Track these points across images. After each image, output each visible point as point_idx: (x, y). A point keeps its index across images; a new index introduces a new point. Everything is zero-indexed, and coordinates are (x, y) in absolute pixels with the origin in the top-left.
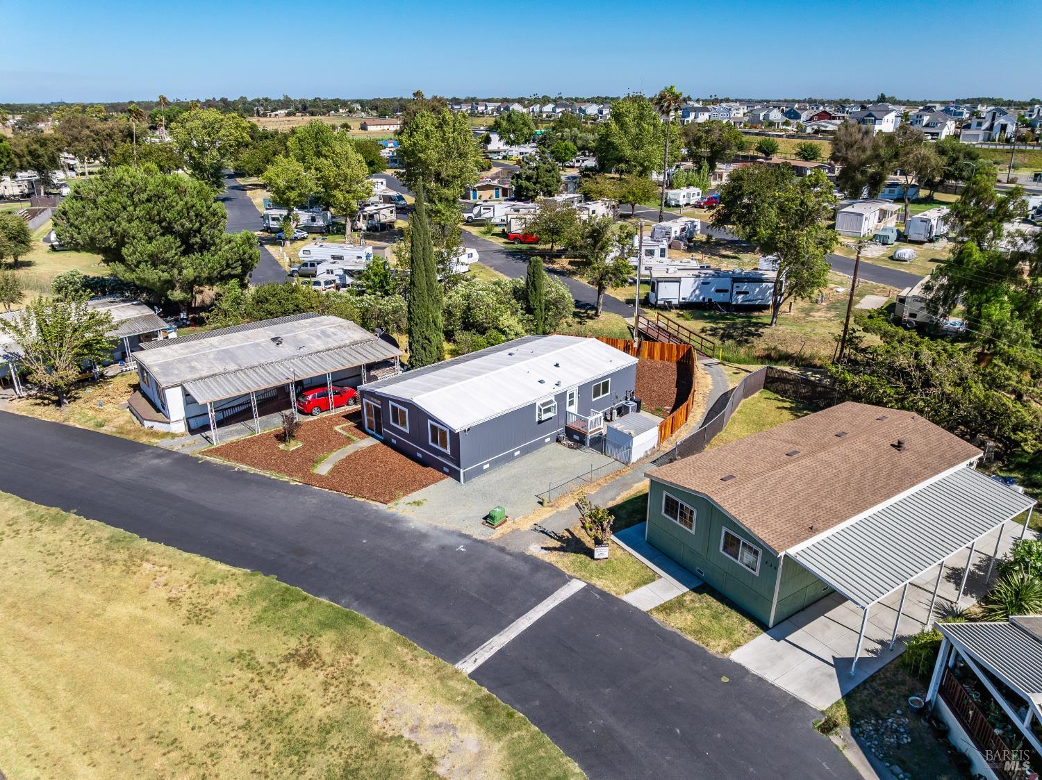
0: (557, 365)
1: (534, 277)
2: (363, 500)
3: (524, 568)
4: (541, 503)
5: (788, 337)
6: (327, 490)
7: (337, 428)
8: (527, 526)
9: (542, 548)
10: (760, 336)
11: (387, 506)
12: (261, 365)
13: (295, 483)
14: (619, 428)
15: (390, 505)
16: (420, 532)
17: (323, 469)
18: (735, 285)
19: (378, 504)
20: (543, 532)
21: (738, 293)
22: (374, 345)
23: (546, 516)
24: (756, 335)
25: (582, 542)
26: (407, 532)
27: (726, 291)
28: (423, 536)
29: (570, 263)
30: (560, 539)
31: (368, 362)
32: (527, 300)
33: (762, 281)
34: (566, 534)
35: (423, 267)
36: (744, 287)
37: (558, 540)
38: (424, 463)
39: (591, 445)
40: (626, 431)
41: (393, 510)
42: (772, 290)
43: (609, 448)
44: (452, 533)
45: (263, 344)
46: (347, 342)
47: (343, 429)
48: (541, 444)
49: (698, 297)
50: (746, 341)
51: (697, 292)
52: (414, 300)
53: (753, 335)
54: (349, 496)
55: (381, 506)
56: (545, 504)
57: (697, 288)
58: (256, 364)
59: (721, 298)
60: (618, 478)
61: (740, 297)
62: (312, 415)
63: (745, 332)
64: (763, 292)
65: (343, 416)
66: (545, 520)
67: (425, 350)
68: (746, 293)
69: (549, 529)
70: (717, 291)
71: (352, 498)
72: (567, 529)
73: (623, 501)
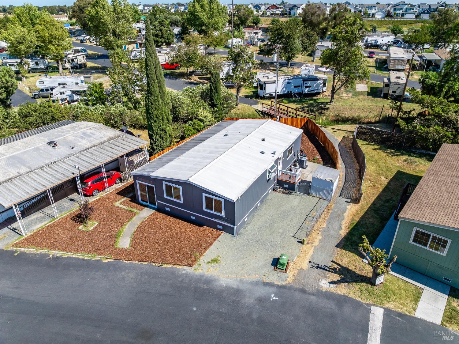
0: (263, 140)
1: (215, 84)
2: (171, 266)
3: (331, 305)
4: (302, 242)
5: (342, 108)
6: (137, 262)
7: (117, 204)
8: (305, 265)
9: (330, 283)
10: (328, 109)
11: (193, 268)
12: (47, 165)
13: (107, 261)
15: (195, 266)
16: (233, 288)
17: (124, 242)
18: (305, 82)
19: (184, 267)
20: (318, 267)
21: (306, 87)
22: (125, 139)
23: (311, 252)
24: (325, 109)
25: (351, 271)
26: (222, 291)
27: (299, 86)
28: (237, 292)
29: (199, 78)
30: (334, 271)
31: (127, 152)
32: (211, 99)
33: (318, 80)
34: (336, 266)
36: (309, 83)
37: (334, 273)
39: (299, 191)
40: (328, 179)
41: (199, 272)
42: (322, 85)
43: (313, 190)
44: (256, 283)
45: (42, 148)
46: (105, 139)
47: (121, 203)
49: (285, 91)
50: (321, 113)
51: (285, 88)
52: (152, 104)
54: (157, 265)
55: (189, 270)
56: (305, 242)
57: (284, 86)
58: (43, 164)
59: (296, 91)
60: (330, 211)
61: (307, 89)
62: (93, 196)
63: (319, 108)
64: (318, 86)
65: (117, 194)
66: (313, 257)
67: (162, 138)
68: (310, 87)
69: (322, 264)
70: (295, 87)
71: (160, 266)
72: (333, 261)
73: (349, 230)
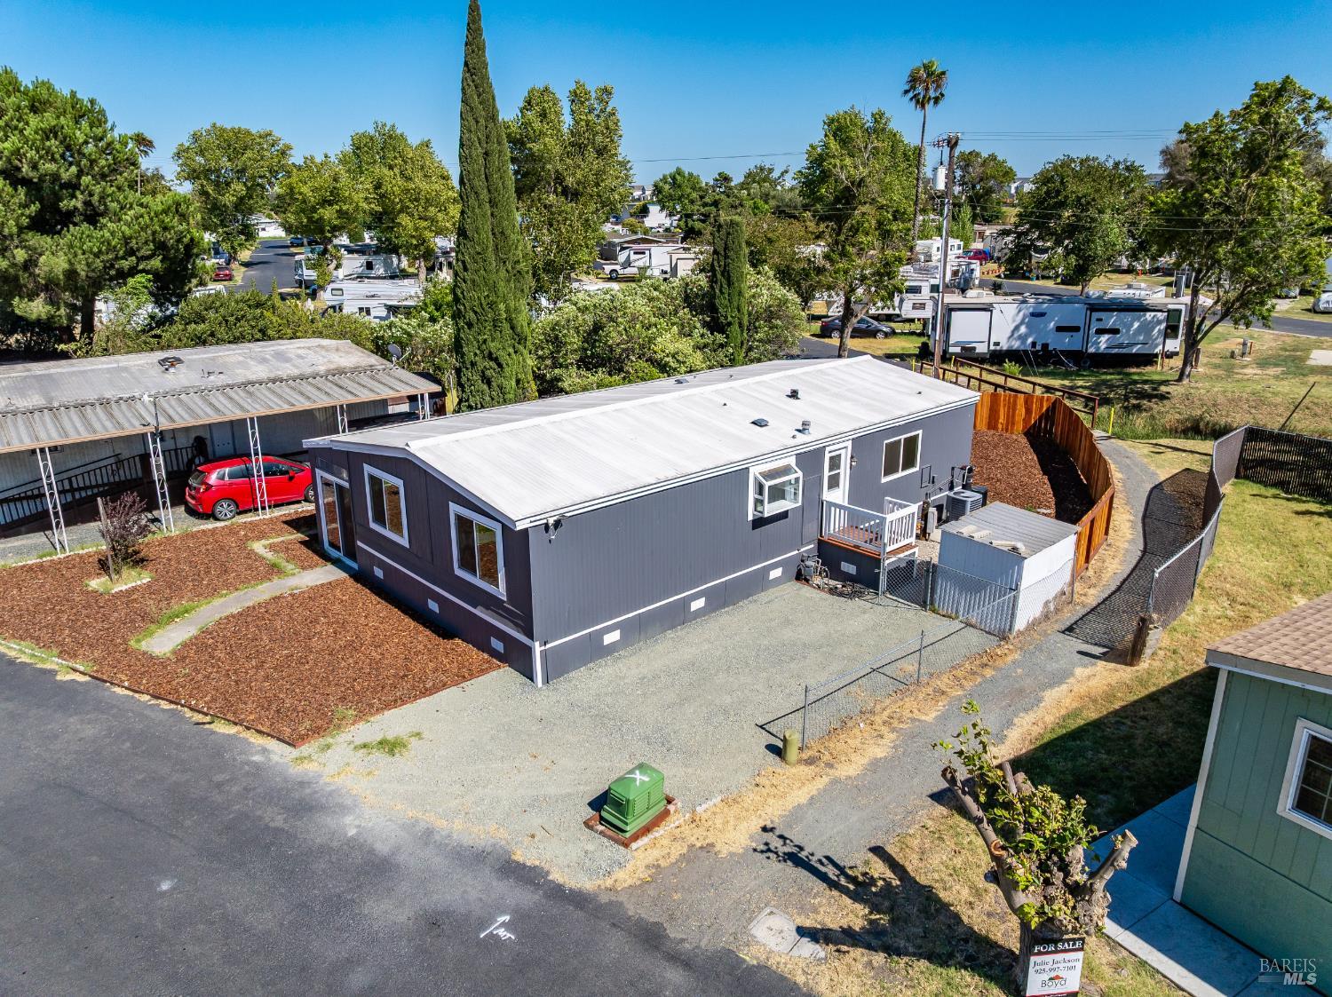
0: (794, 395)
1: (726, 257)
2: (233, 730)
4: (778, 751)
5: (1221, 399)
6: (146, 698)
7: (259, 547)
8: (737, 836)
9: (803, 932)
10: (1163, 397)
11: (295, 753)
12: (105, 403)
13: (70, 677)
14: (977, 536)
15: (306, 748)
16: (372, 851)
17: (163, 642)
18: (1096, 315)
19: (272, 744)
20: (795, 859)
21: (1100, 332)
23: (801, 796)
24: (1156, 396)
25: (945, 906)
26: (324, 850)
27: (1076, 329)
28: (375, 870)
30: (860, 889)
31: (353, 400)
32: (711, 308)
33: (1146, 309)
34: (879, 869)
35: (484, 195)
36: (1112, 320)
37: (855, 897)
38: (443, 628)
39: (892, 588)
40: (1002, 543)
41: (311, 768)
42: (1163, 326)
43: (946, 592)
47: (271, 547)
48: (758, 583)
49: (1023, 338)
50: (1138, 408)
51: (1023, 329)
52: (465, 269)
53: (1150, 397)
54: (199, 718)
55: (279, 753)
56: (793, 754)
57: (1022, 323)
59: (1067, 342)
60: (989, 673)
61: (1104, 338)
63: (1132, 391)
64: (1146, 328)
65: (286, 522)
66: (796, 814)
67: (489, 383)
68: (1115, 331)
69: (815, 848)
70: (1060, 329)
71: (204, 723)
72: (878, 851)
73: (1033, 747)
